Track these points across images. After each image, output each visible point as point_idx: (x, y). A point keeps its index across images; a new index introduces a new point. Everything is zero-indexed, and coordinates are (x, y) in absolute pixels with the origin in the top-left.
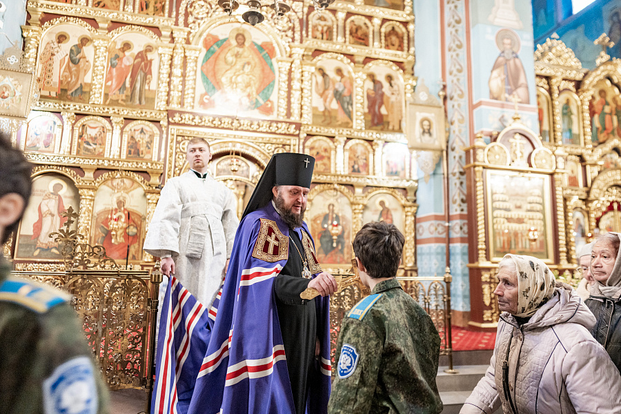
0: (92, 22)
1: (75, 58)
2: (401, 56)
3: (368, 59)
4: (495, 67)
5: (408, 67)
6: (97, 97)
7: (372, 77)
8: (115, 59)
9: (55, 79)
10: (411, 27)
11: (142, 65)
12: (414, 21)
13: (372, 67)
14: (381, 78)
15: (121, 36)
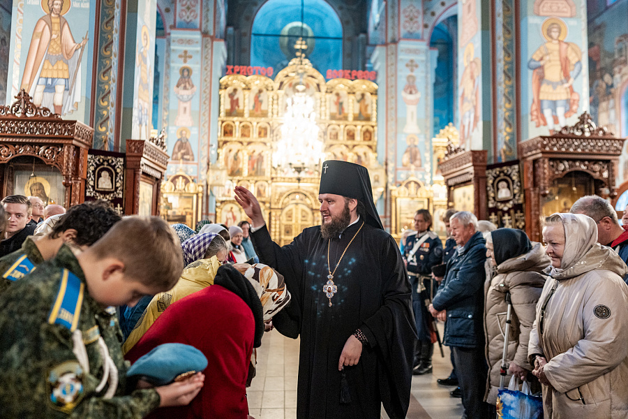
0: (241, 143)
1: (236, 158)
2: (370, 143)
3: (354, 146)
4: (406, 152)
5: (374, 148)
6: (245, 173)
7: (357, 154)
8: (251, 157)
9: (229, 167)
10: (376, 128)
11: (260, 159)
12: (377, 126)
13: (356, 149)
14: (361, 154)
15: (251, 148)
